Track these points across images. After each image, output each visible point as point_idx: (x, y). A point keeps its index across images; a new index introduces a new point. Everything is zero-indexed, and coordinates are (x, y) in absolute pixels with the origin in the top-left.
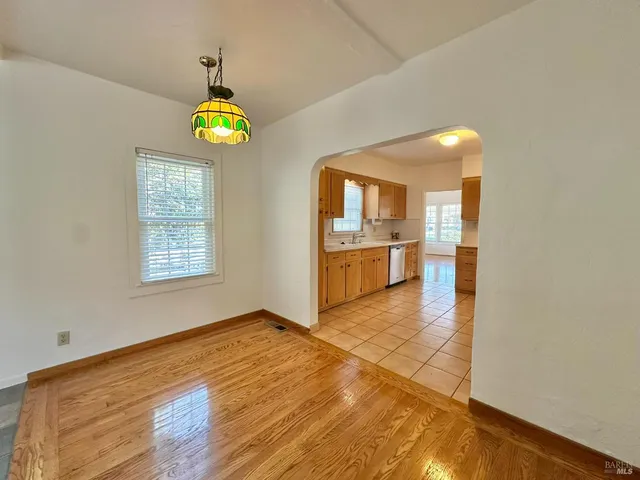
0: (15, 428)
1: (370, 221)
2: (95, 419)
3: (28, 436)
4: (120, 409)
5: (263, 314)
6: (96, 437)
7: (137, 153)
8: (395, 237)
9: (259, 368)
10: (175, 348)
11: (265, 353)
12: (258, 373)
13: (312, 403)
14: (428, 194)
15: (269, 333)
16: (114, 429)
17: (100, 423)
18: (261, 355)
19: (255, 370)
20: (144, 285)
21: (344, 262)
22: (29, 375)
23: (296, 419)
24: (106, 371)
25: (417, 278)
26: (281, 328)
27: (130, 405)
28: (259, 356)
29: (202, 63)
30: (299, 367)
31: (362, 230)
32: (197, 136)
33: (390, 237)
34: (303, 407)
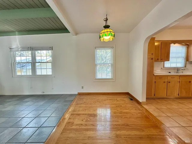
0: (73, 100)
2: (82, 104)
3: (73, 102)
4: (85, 104)
5: (128, 94)
6: (80, 107)
7: (95, 48)
9: (117, 108)
10: (102, 96)
11: (121, 105)
12: (116, 109)
13: (127, 125)
15: (127, 100)
16: (83, 107)
17: (82, 105)
18: (120, 105)
19: (116, 108)
20: (96, 79)
21: (166, 80)
22: (78, 93)
23: (119, 127)
24: (88, 96)
26: (131, 99)
27: (87, 104)
28: (119, 105)
29: (104, 21)
30: (130, 113)
31: (186, 67)
32: (102, 41)
34: (123, 125)
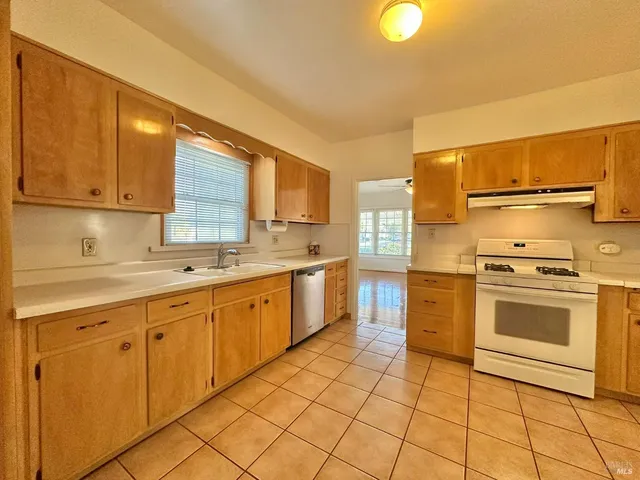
1: (262, 224)
8: (314, 251)
14: (361, 183)
25: (347, 317)
31: (248, 241)
33: (306, 251)
